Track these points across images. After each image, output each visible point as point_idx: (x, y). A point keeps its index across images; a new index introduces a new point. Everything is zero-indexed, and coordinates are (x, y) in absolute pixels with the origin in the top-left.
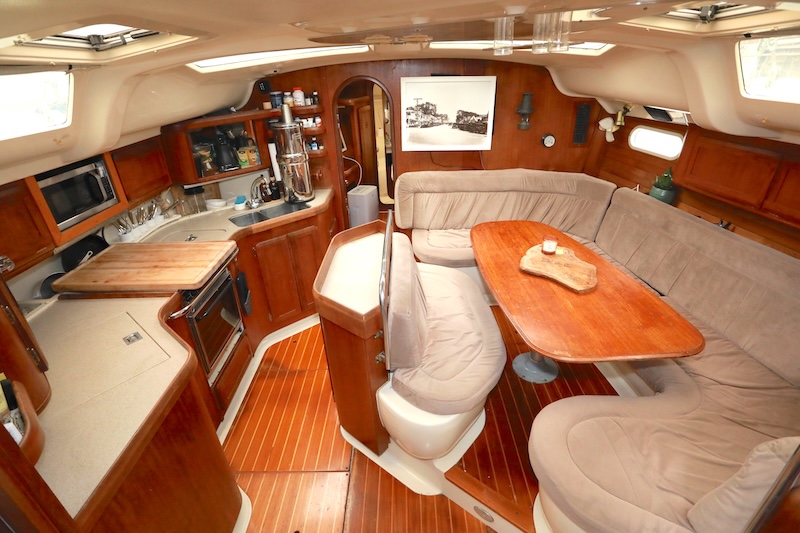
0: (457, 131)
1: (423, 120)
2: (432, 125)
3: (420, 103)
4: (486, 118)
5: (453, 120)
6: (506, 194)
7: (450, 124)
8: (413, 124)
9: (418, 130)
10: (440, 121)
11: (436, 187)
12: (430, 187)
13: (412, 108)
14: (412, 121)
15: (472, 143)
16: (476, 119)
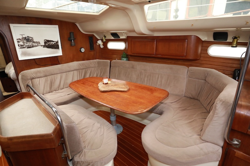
1: (27, 44)
2: (33, 47)
3: (24, 36)
4: (57, 42)
6: (73, 72)
7: (42, 46)
8: (22, 47)
10: (37, 45)
11: (42, 75)
12: (39, 75)
13: (19, 39)
14: (21, 45)
16: (53, 43)
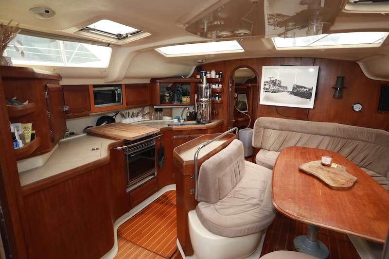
0: (293, 96)
1: (273, 88)
2: (278, 91)
3: (272, 79)
4: (311, 89)
5: (291, 90)
6: (322, 137)
7: (288, 92)
8: (267, 90)
9: (270, 94)
10: (283, 90)
11: (277, 127)
12: (273, 126)
13: (267, 82)
14: (267, 89)
15: (302, 104)
16: (305, 90)
